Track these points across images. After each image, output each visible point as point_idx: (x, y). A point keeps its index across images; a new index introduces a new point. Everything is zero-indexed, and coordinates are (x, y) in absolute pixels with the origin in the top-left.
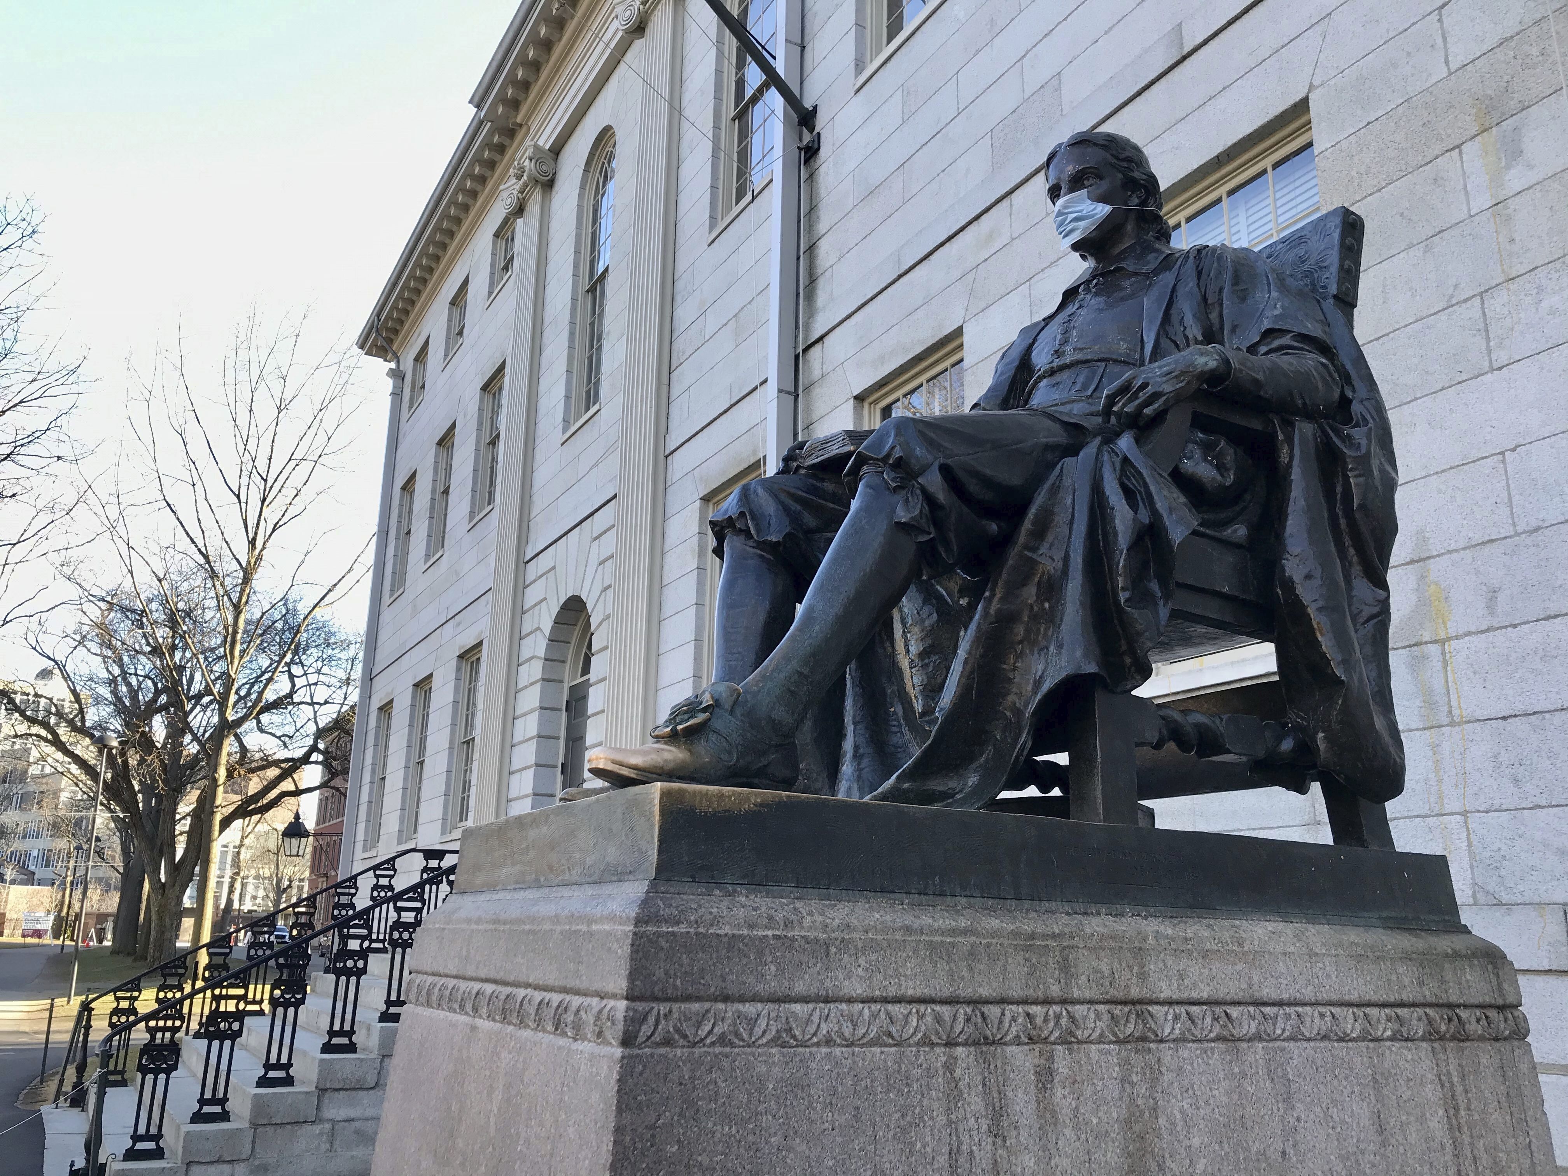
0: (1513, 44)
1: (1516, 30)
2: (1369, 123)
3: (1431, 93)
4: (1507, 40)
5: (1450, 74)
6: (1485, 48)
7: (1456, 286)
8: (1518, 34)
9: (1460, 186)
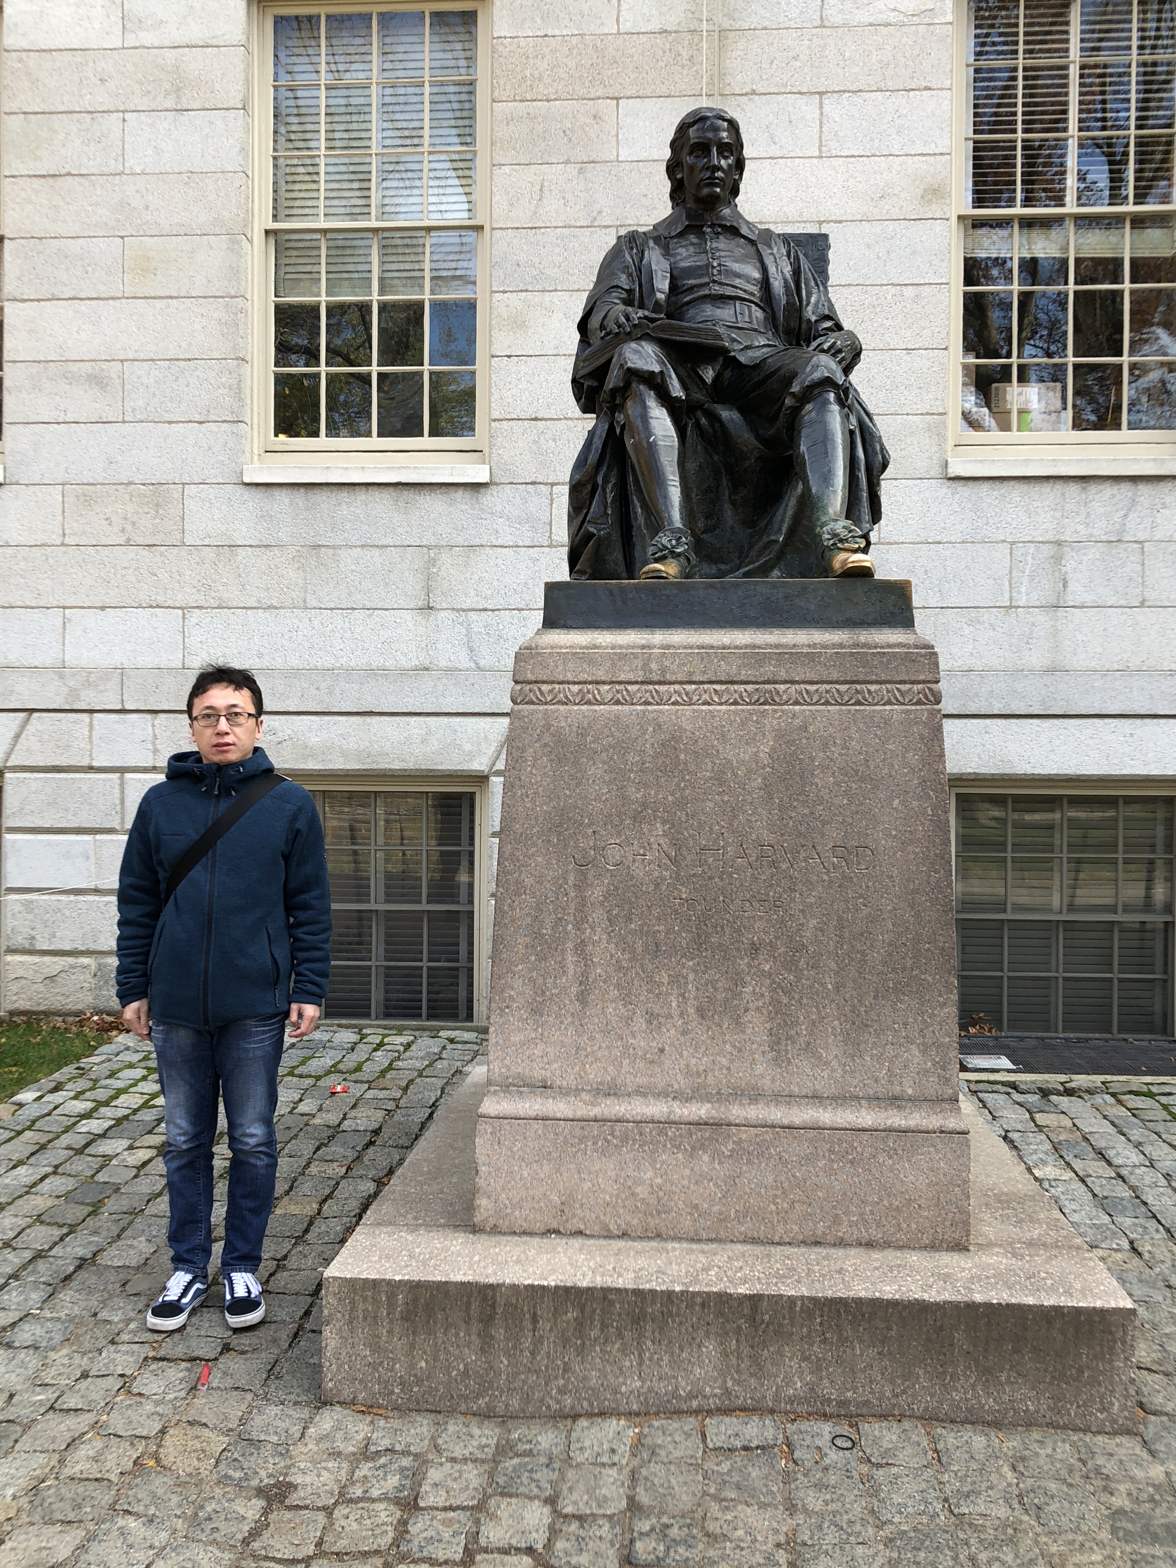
0: (670, 39)
1: (675, 28)
2: (546, 36)
3: (602, 40)
4: (666, 31)
5: (619, 33)
6: (649, 28)
7: (600, 212)
8: (675, 32)
9: (614, 133)
